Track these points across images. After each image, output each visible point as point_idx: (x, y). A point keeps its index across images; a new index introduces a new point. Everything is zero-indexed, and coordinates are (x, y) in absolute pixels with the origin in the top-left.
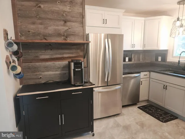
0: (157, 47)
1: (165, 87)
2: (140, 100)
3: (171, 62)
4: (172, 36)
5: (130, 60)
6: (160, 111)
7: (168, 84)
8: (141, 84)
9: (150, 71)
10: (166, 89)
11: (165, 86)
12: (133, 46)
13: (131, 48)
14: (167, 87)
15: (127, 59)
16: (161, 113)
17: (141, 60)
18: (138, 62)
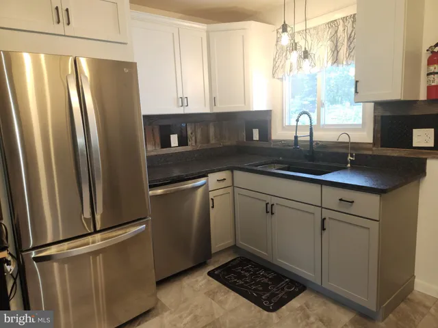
0: (243, 105)
1: (269, 210)
2: (213, 251)
3: (281, 141)
4: (276, 75)
5: (183, 141)
6: (263, 276)
7: (274, 200)
8: (211, 205)
9: (232, 169)
10: (272, 214)
11: (269, 206)
12: (183, 101)
13: (178, 106)
14: (273, 207)
15: (174, 140)
16: (266, 280)
17: (213, 141)
18: (205, 146)
